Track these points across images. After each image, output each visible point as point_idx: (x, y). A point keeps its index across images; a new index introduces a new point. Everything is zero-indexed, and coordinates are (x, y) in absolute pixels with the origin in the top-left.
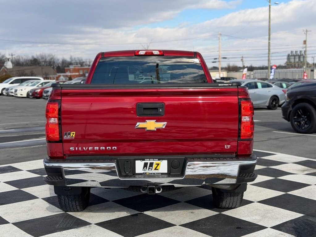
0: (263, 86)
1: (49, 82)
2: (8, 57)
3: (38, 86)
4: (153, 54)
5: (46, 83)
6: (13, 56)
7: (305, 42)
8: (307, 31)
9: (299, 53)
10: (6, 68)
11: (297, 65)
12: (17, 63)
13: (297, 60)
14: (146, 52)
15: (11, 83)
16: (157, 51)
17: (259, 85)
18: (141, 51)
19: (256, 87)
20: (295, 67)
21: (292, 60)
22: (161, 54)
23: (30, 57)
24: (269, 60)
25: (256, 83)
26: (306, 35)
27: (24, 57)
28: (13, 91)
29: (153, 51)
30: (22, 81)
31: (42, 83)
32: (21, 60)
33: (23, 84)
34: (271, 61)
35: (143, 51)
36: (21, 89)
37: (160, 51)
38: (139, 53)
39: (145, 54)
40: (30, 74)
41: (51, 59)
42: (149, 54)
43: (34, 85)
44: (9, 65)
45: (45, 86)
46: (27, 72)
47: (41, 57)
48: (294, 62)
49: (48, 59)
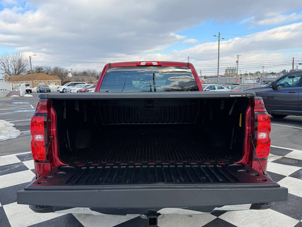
0: (219, 88)
1: (90, 85)
2: (69, 71)
3: (83, 88)
4: (152, 64)
5: (88, 86)
6: (72, 70)
7: (237, 62)
8: (238, 56)
9: (232, 68)
10: (68, 76)
11: (231, 75)
12: (75, 74)
13: (231, 72)
14: (146, 63)
15: (68, 86)
16: (156, 62)
17: (216, 87)
18: (142, 63)
19: (215, 89)
20: (230, 76)
21: (228, 72)
22: (159, 65)
23: (82, 71)
24: (218, 72)
25: (214, 86)
26: (238, 58)
27: (79, 71)
28: (69, 90)
29: (152, 62)
30: (75, 84)
31: (86, 86)
32: (77, 73)
33: (75, 86)
34: (219, 73)
35: (144, 63)
36: (74, 89)
37: (158, 62)
38: (141, 64)
39: (146, 64)
40: (82, 80)
41: (94, 72)
42: (149, 64)
43: (82, 87)
44: (70, 75)
45: (87, 87)
46: (81, 79)
47: (88, 70)
48: (229, 74)
49: (92, 72)
